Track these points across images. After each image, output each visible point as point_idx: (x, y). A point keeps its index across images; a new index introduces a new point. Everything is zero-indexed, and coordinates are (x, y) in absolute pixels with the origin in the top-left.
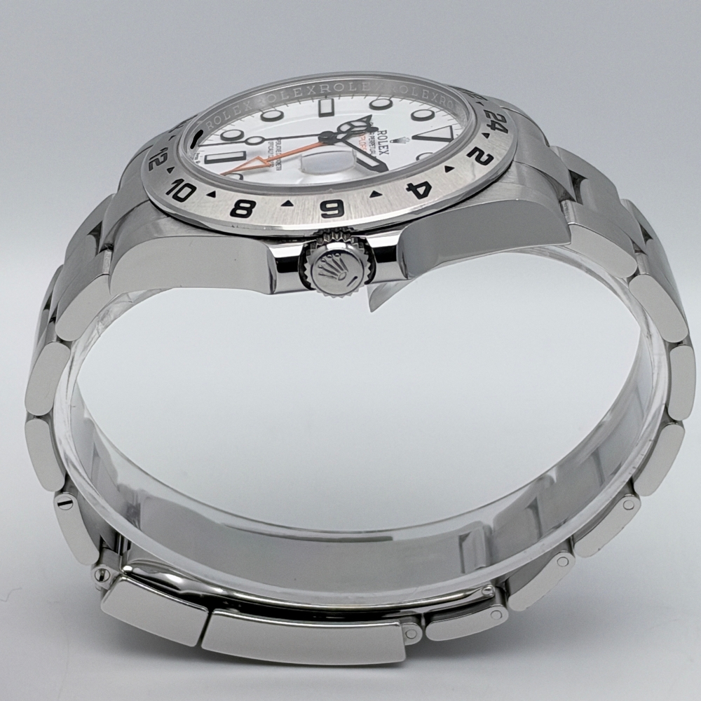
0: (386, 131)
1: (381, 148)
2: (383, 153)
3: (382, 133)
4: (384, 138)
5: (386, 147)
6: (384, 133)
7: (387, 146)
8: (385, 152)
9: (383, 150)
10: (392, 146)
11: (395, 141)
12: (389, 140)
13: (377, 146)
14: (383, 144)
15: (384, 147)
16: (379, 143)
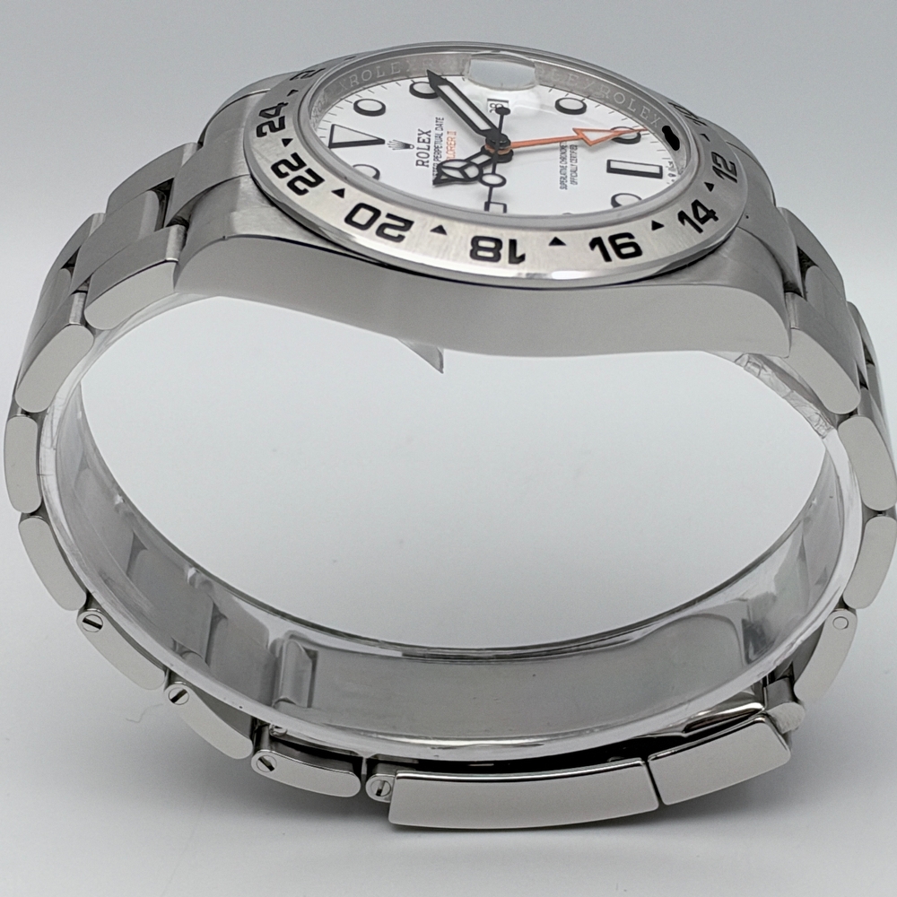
0: (417, 164)
1: (427, 141)
2: (426, 133)
3: (423, 162)
4: (420, 155)
5: (421, 140)
6: (420, 163)
7: (419, 142)
8: (424, 133)
9: (424, 137)
10: (412, 141)
11: (407, 146)
12: (416, 151)
13: (432, 145)
14: (424, 146)
15: (424, 141)
16: (429, 149)
